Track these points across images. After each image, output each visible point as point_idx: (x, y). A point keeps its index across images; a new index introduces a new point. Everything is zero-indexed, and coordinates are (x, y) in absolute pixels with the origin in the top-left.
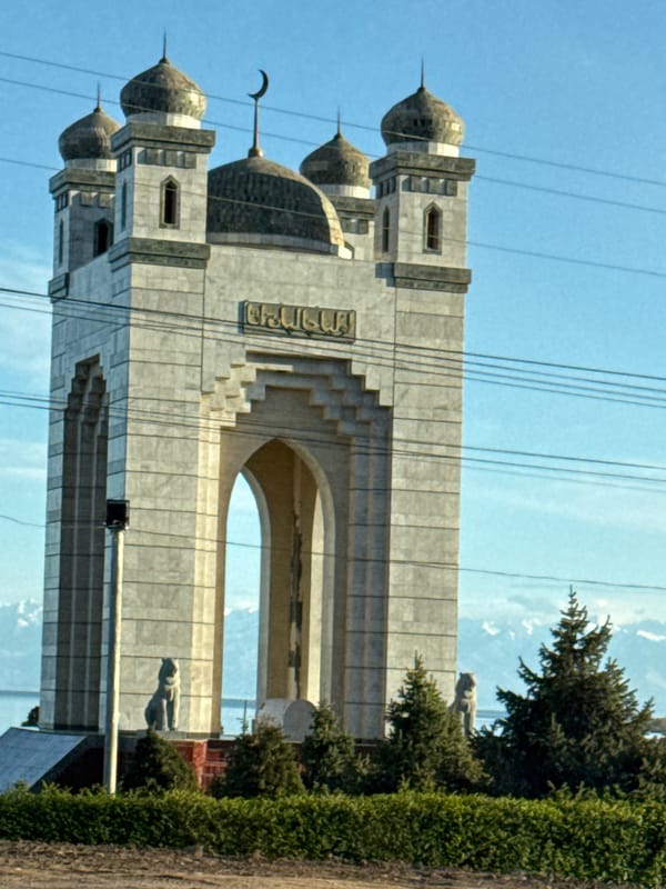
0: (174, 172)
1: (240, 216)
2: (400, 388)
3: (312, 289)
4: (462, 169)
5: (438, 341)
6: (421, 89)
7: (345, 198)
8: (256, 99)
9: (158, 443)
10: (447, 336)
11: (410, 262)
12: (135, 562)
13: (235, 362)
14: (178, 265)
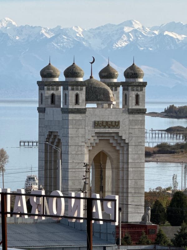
0: (78, 92)
1: (91, 97)
2: (130, 138)
3: (110, 116)
4: (144, 84)
5: (139, 126)
6: (133, 64)
7: (111, 82)
8: (92, 64)
9: (76, 156)
10: (141, 125)
11: (132, 108)
12: (71, 184)
13: (92, 135)
14: (79, 114)
